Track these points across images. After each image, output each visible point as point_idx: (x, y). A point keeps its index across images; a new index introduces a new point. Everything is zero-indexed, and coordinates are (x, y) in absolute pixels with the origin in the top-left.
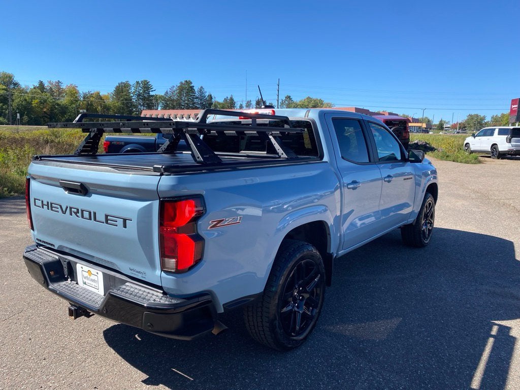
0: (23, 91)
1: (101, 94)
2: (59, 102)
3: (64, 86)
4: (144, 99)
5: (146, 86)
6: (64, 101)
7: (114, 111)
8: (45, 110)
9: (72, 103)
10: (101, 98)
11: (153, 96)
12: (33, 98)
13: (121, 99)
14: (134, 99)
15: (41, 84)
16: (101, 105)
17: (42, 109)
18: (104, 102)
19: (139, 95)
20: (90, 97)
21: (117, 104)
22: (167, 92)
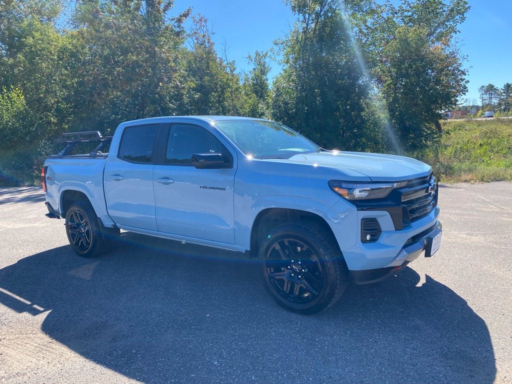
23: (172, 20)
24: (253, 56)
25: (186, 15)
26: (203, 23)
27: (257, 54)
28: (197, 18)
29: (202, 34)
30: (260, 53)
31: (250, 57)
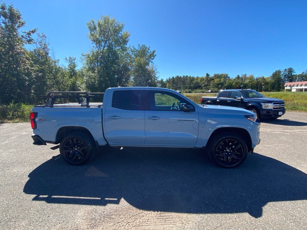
0: (230, 80)
1: (265, 77)
2: (244, 82)
3: (248, 76)
4: (289, 77)
5: (291, 71)
6: (247, 81)
7: (270, 84)
8: (237, 86)
9: (250, 82)
10: (264, 79)
11: (294, 75)
12: (234, 82)
13: (275, 78)
14: (283, 77)
15: (238, 76)
16: (264, 82)
17: (236, 86)
18: (266, 81)
19: (285, 76)
20: (259, 79)
21: (272, 81)
22: (303, 73)
23: (24, 32)
24: (68, 59)
25: (33, 32)
26: (44, 38)
27: (70, 58)
28: (41, 35)
29: (43, 43)
30: (72, 58)
31: (66, 59)
